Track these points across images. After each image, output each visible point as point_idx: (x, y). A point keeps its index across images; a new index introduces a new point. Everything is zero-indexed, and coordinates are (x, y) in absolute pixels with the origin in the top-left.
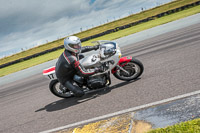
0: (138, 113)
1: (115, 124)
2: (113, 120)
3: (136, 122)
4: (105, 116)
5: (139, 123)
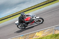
0: (56, 27)
1: (49, 31)
4: (46, 29)
5: (56, 30)
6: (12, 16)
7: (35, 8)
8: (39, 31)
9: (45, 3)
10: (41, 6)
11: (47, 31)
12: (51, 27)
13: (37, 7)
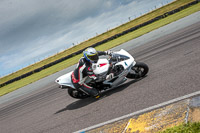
0: (193, 100)
2: (168, 109)
3: (192, 109)
5: (196, 110)
7: (119, 35)
8: (138, 115)
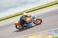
6: (6, 19)
7: (29, 12)
8: (32, 35)
9: (39, 8)
10: (35, 10)
11: (40, 35)
12: (45, 31)
13: (31, 11)
